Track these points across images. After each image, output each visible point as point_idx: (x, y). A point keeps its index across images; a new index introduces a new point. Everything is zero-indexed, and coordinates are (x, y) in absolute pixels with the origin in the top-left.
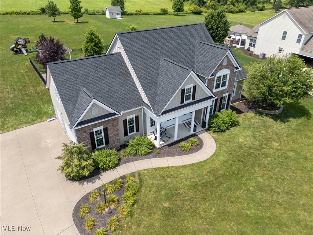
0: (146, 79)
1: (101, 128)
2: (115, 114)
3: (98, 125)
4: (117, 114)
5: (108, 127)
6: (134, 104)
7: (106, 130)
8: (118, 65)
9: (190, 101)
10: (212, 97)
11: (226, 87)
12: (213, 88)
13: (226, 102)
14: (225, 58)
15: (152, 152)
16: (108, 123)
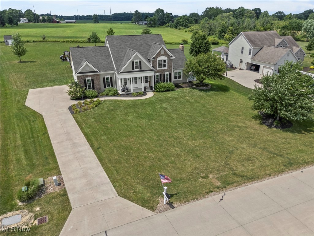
0: (117, 57)
1: (90, 78)
2: (97, 72)
3: (88, 76)
4: (98, 72)
5: (94, 79)
6: (109, 69)
7: (93, 80)
8: (105, 51)
9: (139, 69)
10: (153, 70)
11: (166, 68)
12: (156, 66)
13: (169, 78)
14: (161, 49)
15: (116, 95)
16: (94, 77)
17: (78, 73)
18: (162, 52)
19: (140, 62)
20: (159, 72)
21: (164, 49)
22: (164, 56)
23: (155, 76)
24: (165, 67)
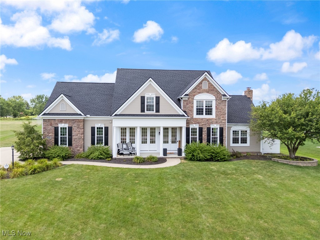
1: (66, 126)
3: (63, 122)
4: (81, 115)
5: (73, 127)
7: (70, 129)
9: (154, 112)
10: (184, 116)
11: (213, 116)
12: (192, 111)
13: (218, 136)
14: (203, 80)
15: (104, 159)
16: (74, 123)
17: (44, 114)
18: (205, 86)
19: (158, 99)
20: (199, 123)
21: (208, 81)
22: (208, 92)
23: (188, 129)
24: (211, 114)
